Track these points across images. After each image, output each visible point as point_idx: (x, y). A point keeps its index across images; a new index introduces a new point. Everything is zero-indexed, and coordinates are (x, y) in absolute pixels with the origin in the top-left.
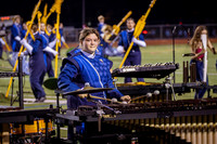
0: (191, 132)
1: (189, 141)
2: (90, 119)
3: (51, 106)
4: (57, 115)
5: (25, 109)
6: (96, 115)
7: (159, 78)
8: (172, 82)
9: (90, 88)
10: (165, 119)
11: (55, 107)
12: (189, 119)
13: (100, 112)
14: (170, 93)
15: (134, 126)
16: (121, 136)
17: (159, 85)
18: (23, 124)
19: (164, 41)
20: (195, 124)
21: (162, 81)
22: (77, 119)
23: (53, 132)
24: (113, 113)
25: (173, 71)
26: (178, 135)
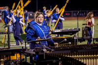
0: (86, 59)
1: (85, 63)
2: (40, 53)
3: (23, 47)
4: (25, 51)
5: (11, 49)
6: (43, 52)
7: (71, 35)
8: (77, 36)
9: (40, 39)
10: (74, 53)
11: (24, 48)
12: (85, 53)
13: (45, 50)
14: (76, 41)
15: (60, 57)
16: (54, 61)
17: (71, 38)
18: (10, 55)
19: (73, 18)
20: (85, 56)
21: (72, 36)
22: (34, 53)
23: (24, 59)
24: (50, 51)
25: (78, 31)
26: (80, 60)
